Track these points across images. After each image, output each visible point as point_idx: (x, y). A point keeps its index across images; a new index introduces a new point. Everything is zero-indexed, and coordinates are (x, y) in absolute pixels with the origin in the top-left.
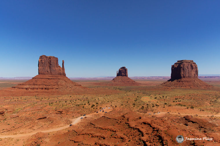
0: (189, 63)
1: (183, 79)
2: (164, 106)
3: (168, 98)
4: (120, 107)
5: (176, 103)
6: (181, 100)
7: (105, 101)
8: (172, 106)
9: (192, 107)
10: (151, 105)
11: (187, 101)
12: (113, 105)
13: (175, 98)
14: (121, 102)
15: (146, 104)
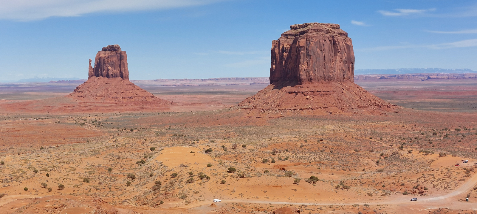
0: (327, 32)
1: (306, 87)
2: (225, 177)
3: (249, 151)
4: (76, 189)
5: (273, 164)
6: (291, 154)
7: (25, 170)
8: (249, 178)
9: (312, 178)
10: (184, 175)
11: (310, 157)
12: (50, 182)
13: (271, 151)
14: (88, 169)
15: (169, 174)
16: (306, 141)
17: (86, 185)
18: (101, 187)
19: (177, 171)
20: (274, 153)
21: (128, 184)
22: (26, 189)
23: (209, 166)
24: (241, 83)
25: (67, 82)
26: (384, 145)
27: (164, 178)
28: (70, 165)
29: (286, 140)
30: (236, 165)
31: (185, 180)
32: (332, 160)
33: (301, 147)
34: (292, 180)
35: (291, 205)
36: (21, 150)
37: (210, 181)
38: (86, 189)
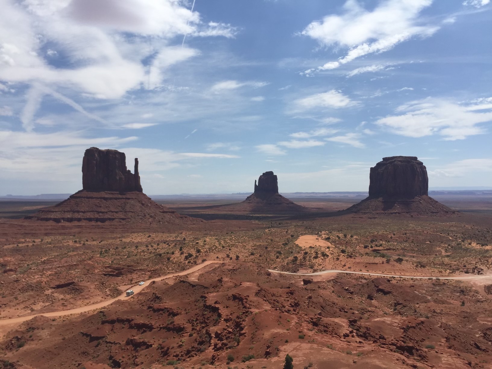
0: (409, 162)
2: (339, 256)
3: (355, 240)
4: (246, 258)
5: (371, 249)
6: (384, 242)
7: (217, 245)
8: (355, 257)
9: (399, 259)
10: (312, 253)
11: (397, 245)
12: (231, 254)
13: (370, 240)
14: (253, 247)
15: (303, 252)
16: (394, 235)
17: (253, 257)
18: (261, 258)
19: (308, 250)
20: (372, 241)
21: (277, 257)
22: (217, 258)
23: (328, 248)
24: (350, 196)
25: (242, 194)
26: (451, 238)
27: (300, 255)
28: (243, 244)
29: (380, 233)
30: (346, 248)
31: (313, 257)
32: (413, 248)
33: (391, 238)
34: (385, 260)
35: (384, 277)
36: (215, 234)
37: (329, 258)
38: (252, 259)
